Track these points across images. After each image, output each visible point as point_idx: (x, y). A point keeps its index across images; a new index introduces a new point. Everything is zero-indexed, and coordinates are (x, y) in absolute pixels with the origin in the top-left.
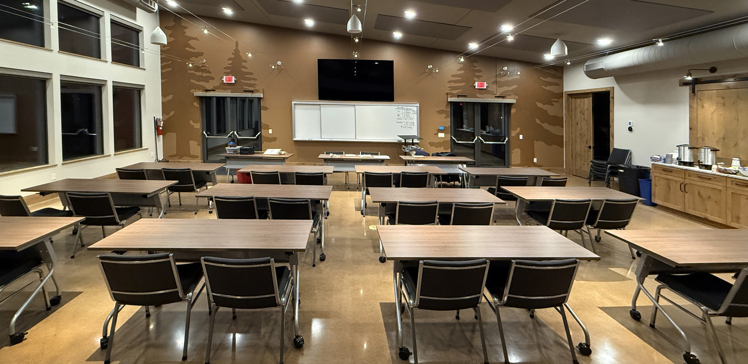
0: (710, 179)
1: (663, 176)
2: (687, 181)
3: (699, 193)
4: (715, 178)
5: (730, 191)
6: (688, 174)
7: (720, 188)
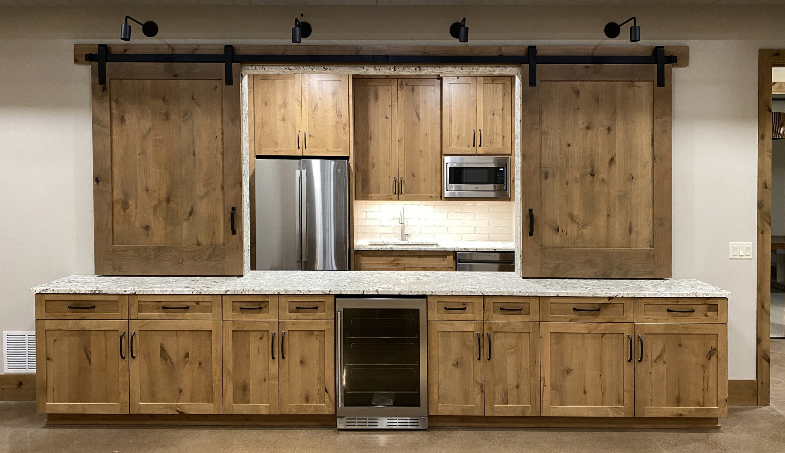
0: (187, 308)
1: (71, 324)
2: (135, 327)
3: (163, 350)
4: (197, 303)
5: (229, 329)
6: (136, 305)
7: (207, 326)
